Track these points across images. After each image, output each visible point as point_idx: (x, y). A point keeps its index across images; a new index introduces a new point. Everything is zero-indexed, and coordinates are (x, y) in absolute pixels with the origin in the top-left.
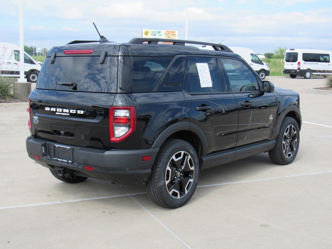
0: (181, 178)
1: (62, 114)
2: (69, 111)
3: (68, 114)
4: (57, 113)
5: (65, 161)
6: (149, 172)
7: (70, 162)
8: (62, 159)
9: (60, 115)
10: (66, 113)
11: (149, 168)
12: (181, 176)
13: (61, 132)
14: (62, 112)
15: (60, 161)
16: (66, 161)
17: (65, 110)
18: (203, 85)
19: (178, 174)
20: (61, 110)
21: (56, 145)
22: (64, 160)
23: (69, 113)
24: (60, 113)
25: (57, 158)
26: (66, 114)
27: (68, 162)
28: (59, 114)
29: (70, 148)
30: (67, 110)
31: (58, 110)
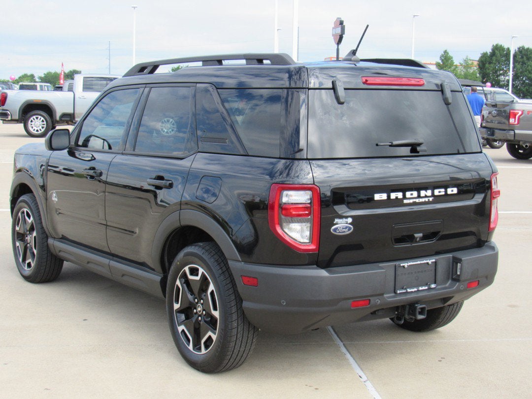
1: (417, 200)
2: (433, 193)
3: (431, 199)
4: (405, 201)
5: (424, 288)
7: (433, 286)
8: (418, 286)
9: (415, 204)
10: (426, 196)
13: (416, 235)
14: (419, 196)
15: (412, 292)
16: (427, 288)
17: (423, 193)
20: (415, 194)
21: (404, 265)
22: (420, 288)
23: (433, 195)
24: (415, 200)
25: (406, 289)
26: (427, 199)
27: (430, 289)
28: (411, 201)
29: (434, 260)
30: (428, 191)
31: (408, 194)
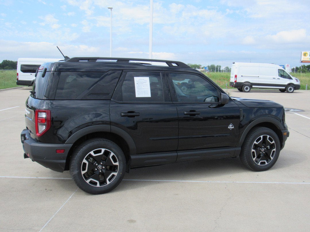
0: (103, 170)
6: (64, 163)
11: (64, 159)
12: (103, 168)
18: (138, 95)
19: (99, 167)
